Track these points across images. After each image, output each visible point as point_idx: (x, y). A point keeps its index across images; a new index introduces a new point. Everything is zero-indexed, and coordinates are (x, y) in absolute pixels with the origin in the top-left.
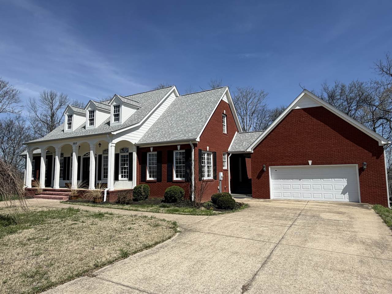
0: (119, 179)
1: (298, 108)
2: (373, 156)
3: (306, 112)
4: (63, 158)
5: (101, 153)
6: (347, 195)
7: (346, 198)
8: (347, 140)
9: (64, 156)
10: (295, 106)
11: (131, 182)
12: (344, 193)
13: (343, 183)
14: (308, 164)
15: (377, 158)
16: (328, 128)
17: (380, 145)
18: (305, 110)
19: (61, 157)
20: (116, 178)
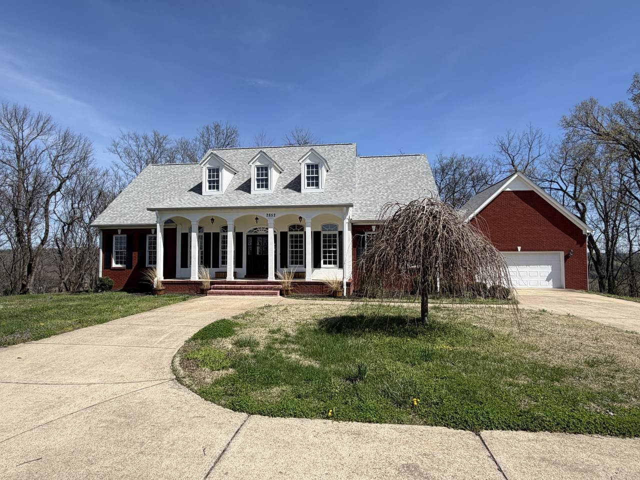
0: (322, 266)
1: (508, 189)
2: (577, 244)
3: (516, 195)
4: (202, 234)
5: (286, 230)
6: (551, 282)
7: (550, 285)
8: (555, 227)
9: (205, 231)
10: (506, 188)
11: (342, 270)
12: (548, 280)
13: (548, 270)
14: (518, 251)
15: (581, 246)
16: (538, 214)
17: (584, 234)
18: (516, 192)
19: (199, 232)
20: (317, 265)
